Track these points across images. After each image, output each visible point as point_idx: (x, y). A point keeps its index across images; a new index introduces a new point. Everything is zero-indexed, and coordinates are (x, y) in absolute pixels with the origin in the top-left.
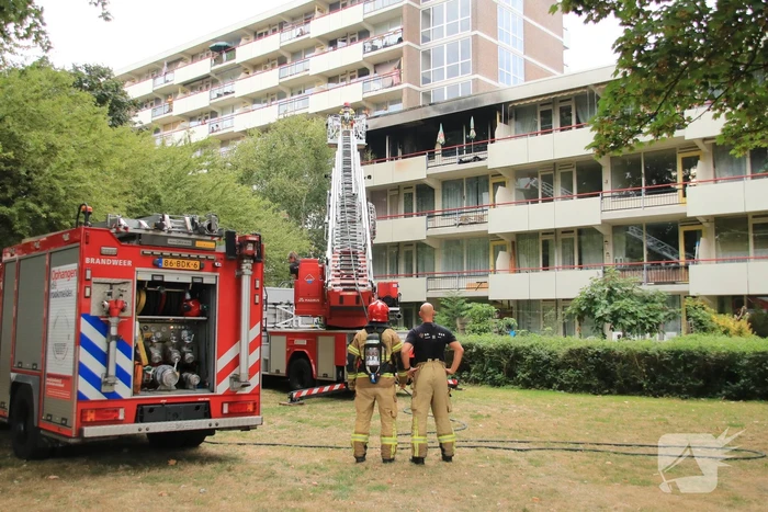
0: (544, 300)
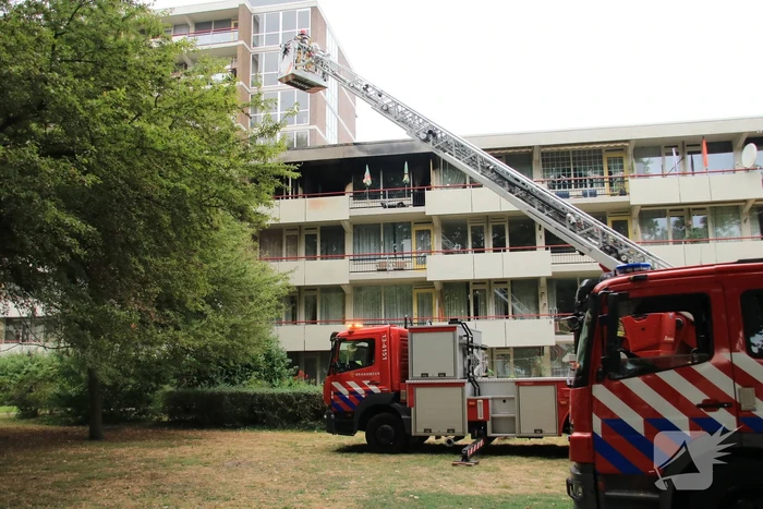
0: (498, 348)
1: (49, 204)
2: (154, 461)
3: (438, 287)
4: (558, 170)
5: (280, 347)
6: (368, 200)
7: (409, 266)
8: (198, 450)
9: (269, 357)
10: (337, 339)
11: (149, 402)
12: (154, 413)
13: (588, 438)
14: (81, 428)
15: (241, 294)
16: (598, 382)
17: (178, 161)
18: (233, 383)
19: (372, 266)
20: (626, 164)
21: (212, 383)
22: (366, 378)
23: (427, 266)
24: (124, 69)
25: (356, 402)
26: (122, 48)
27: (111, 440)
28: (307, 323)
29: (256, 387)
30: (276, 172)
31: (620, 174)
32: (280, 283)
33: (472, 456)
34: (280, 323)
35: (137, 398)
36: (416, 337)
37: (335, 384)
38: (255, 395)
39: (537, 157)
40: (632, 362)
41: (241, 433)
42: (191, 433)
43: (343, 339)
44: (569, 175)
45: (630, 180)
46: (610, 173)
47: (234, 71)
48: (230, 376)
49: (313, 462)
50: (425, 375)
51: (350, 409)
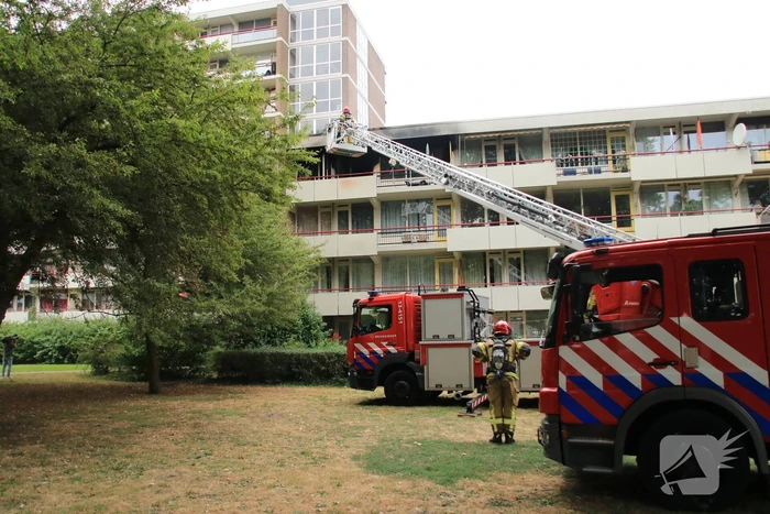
0: (512, 312)
1: (95, 192)
2: (200, 412)
3: (457, 257)
4: (566, 150)
5: (316, 312)
6: (394, 179)
7: (431, 238)
8: (239, 403)
9: (305, 320)
10: (358, 305)
11: (202, 361)
12: (205, 370)
13: (554, 393)
14: (143, 384)
15: (277, 265)
16: (564, 344)
17: (208, 151)
18: (275, 345)
19: (399, 239)
20: (628, 144)
21: (257, 344)
22: (385, 340)
23: (448, 238)
24: (162, 71)
25: (375, 361)
26: (160, 54)
27: (166, 394)
28: (340, 290)
29: (294, 348)
30: (298, 159)
31: (622, 153)
32: (312, 256)
33: (476, 408)
34: (316, 291)
35: (191, 358)
36: (428, 302)
37: (358, 345)
38: (292, 355)
39: (546, 137)
40: (597, 326)
41: (279, 388)
42: (236, 389)
43: (364, 306)
44: (576, 154)
45: (632, 158)
46: (613, 152)
47: (274, 65)
48: (272, 338)
49: (336, 413)
50: (436, 337)
51: (371, 368)
